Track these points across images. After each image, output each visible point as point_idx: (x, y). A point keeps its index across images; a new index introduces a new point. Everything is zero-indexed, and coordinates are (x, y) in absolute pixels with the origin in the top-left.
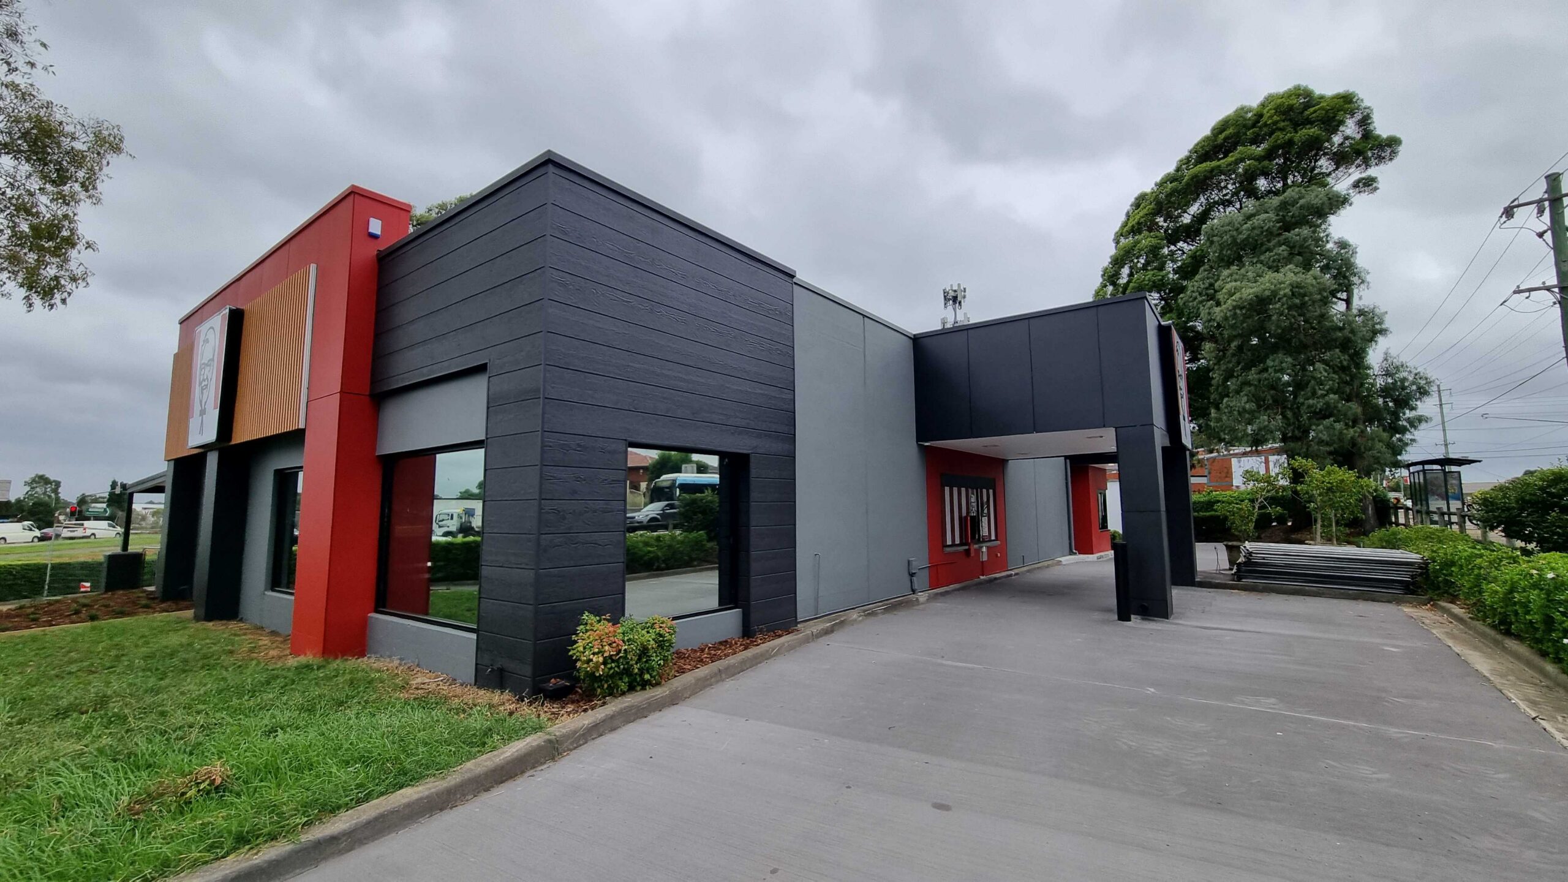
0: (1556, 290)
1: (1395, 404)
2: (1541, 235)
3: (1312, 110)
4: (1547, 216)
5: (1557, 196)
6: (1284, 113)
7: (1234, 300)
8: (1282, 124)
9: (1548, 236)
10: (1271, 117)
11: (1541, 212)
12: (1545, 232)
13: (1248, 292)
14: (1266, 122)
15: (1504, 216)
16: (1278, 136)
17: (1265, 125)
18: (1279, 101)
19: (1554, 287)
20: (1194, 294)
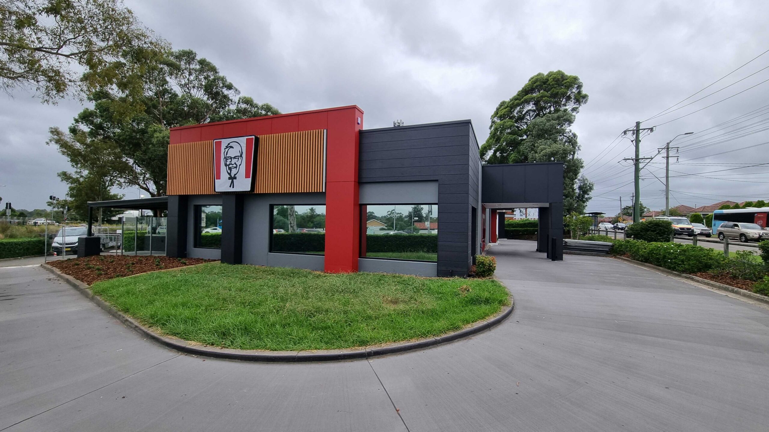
0: (635, 160)
1: (583, 193)
2: (632, 141)
3: (565, 81)
4: (635, 136)
5: (638, 129)
6: (556, 81)
7: (543, 153)
8: (555, 86)
9: (634, 142)
10: (551, 82)
11: (634, 134)
12: (634, 140)
13: (548, 150)
14: (550, 84)
15: (623, 133)
16: (554, 90)
17: (549, 84)
18: (555, 76)
19: (634, 159)
20: (527, 147)
